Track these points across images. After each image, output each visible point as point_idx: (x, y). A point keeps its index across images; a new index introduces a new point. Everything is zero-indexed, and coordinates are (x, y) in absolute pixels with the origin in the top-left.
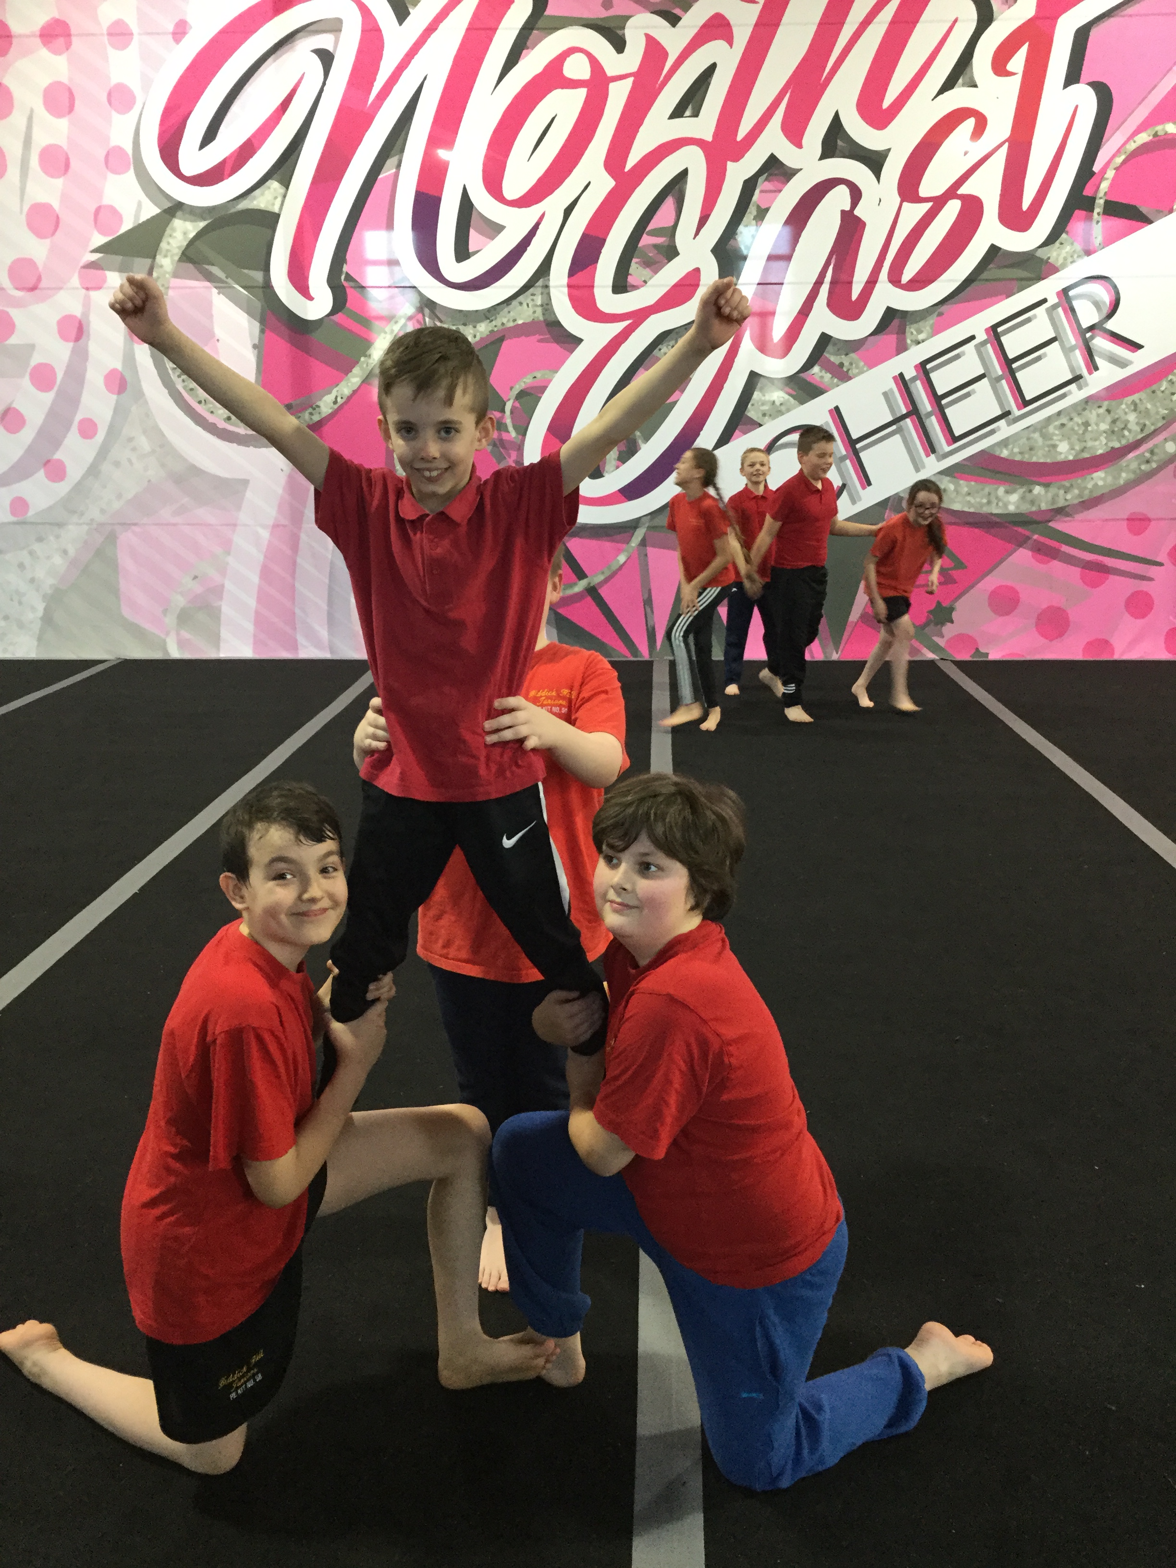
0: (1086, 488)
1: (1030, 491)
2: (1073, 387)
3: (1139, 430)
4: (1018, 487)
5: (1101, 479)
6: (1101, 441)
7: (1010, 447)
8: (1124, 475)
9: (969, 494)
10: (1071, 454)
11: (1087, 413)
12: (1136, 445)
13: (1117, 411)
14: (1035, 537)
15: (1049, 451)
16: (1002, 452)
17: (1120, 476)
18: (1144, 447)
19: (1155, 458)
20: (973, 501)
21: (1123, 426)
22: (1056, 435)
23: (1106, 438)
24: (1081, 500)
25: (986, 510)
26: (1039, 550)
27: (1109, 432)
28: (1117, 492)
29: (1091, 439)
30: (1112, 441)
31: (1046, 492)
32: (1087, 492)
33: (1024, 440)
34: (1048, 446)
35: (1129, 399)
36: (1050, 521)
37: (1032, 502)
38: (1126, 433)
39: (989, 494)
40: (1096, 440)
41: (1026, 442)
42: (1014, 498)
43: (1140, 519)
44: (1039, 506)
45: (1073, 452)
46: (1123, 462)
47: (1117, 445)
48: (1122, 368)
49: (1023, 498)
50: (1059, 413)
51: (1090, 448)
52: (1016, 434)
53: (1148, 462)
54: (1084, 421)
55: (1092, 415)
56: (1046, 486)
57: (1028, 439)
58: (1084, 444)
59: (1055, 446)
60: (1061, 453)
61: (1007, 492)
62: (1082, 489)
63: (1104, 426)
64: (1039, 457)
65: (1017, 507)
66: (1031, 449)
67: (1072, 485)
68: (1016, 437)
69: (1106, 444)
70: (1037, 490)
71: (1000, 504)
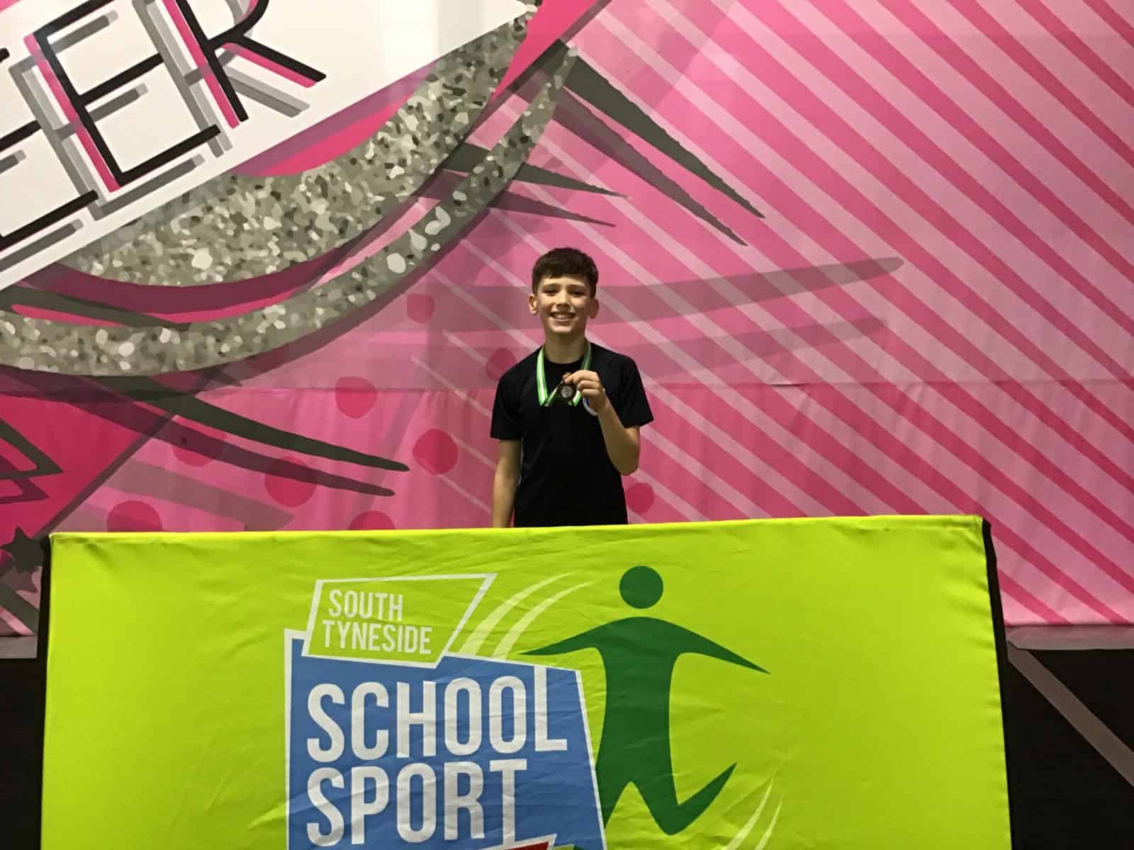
0: (256, 333)
1: (155, 338)
2: (204, 149)
3: (336, 232)
4: (131, 330)
5: (281, 318)
6: (270, 251)
7: (107, 257)
8: (320, 311)
9: (45, 341)
10: (219, 273)
11: (236, 197)
12: (334, 258)
13: (292, 196)
14: (176, 418)
15: (178, 266)
16: (91, 267)
17: (313, 313)
18: (349, 263)
19: (371, 282)
20: (52, 353)
21: (307, 223)
22: (186, 238)
23: (277, 243)
24: (247, 354)
25: (77, 369)
26: (184, 441)
27: (282, 234)
28: (311, 342)
29: (251, 246)
30: (290, 249)
31: (183, 339)
32: (257, 340)
33: (129, 245)
34: (173, 257)
35: (310, 174)
36: (198, 391)
37: (161, 357)
38: (314, 236)
39: (81, 341)
40: (260, 248)
41: (134, 250)
42: (127, 348)
43: (360, 391)
44: (175, 364)
45: (221, 268)
46: (317, 288)
47: (301, 257)
48: (291, 115)
49: (142, 350)
50: (186, 198)
51: (253, 261)
52: (114, 234)
53: (359, 289)
54: (233, 213)
55: (247, 202)
56: (182, 328)
57: (137, 244)
58: (239, 255)
59: (187, 257)
60: (199, 271)
61: (113, 338)
62: (248, 336)
63: (271, 224)
64: (161, 276)
65: (135, 366)
66: (145, 262)
67: (228, 329)
68: (112, 239)
69: (280, 256)
70: (166, 335)
71: (104, 359)
